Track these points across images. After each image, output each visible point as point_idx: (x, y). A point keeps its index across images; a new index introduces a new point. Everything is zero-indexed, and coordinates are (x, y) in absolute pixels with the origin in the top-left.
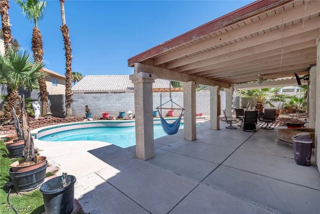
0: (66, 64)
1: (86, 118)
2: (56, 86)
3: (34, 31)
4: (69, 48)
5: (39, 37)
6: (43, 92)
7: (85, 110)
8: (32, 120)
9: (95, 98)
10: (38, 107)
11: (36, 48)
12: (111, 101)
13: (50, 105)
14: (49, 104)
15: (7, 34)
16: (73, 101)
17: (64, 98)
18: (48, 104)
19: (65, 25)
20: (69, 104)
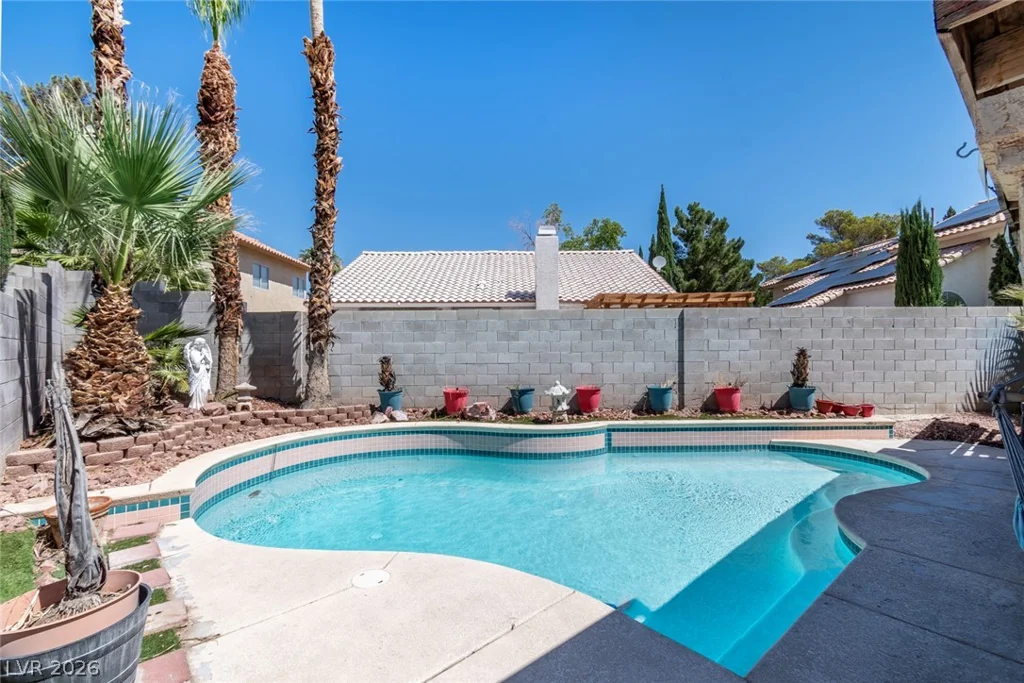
0: (317, 190)
1: (382, 410)
2: (263, 287)
3: (209, 61)
4: (333, 128)
5: (226, 86)
6: (227, 301)
7: (377, 378)
8: (179, 414)
9: (417, 326)
10: (205, 358)
11: (210, 127)
12: (478, 343)
13: (250, 351)
14: (244, 347)
15: (107, 56)
16: (333, 336)
17: (302, 329)
18: (241, 350)
19: (322, 34)
20: (321, 351)
